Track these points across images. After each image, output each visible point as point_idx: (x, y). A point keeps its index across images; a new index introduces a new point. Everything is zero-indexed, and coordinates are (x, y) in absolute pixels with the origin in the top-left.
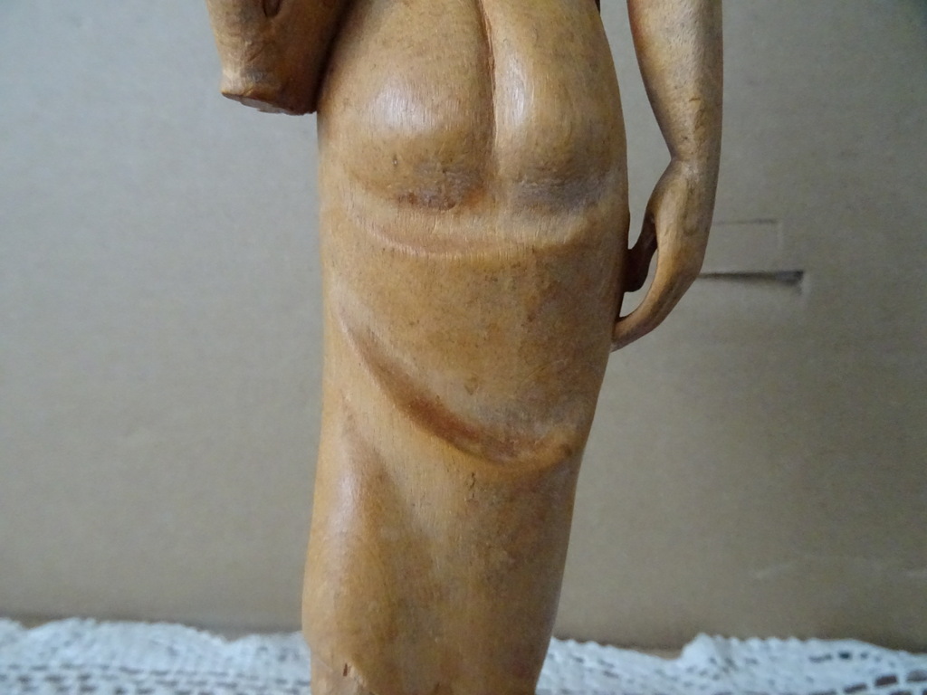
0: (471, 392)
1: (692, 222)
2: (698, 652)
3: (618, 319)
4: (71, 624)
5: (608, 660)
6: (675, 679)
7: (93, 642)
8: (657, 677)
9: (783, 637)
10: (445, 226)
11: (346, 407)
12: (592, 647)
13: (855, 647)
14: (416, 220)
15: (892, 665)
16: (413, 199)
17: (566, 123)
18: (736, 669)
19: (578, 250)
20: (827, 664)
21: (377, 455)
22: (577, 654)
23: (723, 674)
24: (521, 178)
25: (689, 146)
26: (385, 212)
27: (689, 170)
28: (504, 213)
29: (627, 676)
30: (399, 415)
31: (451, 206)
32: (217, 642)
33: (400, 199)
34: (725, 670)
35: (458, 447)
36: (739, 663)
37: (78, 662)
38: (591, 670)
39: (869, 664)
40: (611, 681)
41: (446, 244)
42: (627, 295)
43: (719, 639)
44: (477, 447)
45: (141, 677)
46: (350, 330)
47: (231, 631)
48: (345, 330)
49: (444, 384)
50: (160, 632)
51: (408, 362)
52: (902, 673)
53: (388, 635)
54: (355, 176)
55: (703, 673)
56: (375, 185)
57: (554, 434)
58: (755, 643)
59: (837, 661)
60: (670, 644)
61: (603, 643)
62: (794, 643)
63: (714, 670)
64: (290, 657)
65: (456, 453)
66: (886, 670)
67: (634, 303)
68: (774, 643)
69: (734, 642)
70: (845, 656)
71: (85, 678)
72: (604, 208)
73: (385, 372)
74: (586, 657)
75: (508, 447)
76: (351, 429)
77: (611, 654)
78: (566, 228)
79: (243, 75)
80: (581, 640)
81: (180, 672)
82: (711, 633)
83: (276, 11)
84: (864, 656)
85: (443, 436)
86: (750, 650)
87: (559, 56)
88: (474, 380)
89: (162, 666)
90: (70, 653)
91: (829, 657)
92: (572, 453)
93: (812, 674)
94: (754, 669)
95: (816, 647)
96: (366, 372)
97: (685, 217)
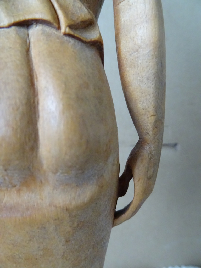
24: (57, 171)
31: (14, 186)
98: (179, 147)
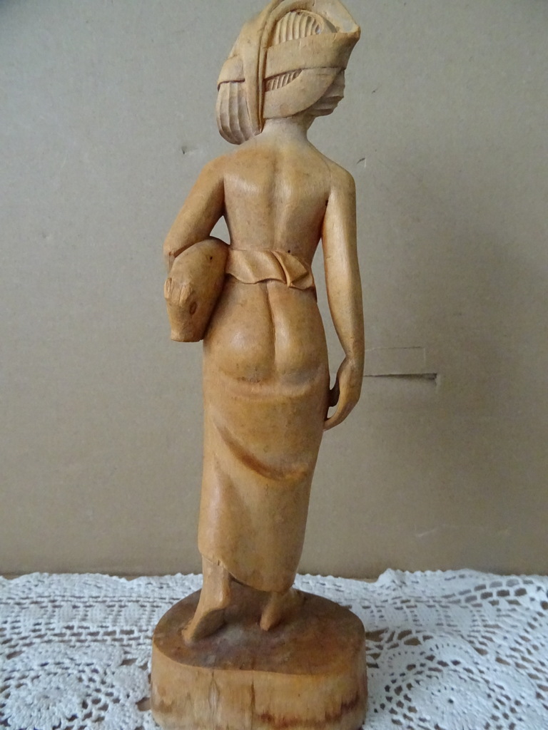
0: (266, 452)
1: (354, 381)
2: (386, 578)
3: (326, 419)
4: (36, 574)
5: (338, 584)
6: (373, 592)
7: (51, 584)
8: (364, 591)
9: (434, 570)
10: (256, 389)
11: (215, 458)
12: (330, 578)
13: (466, 572)
14: (245, 386)
15: (484, 579)
16: (243, 379)
17: (301, 354)
18: (406, 586)
19: (307, 397)
20: (452, 581)
21: (229, 477)
22: (321, 582)
23: (399, 588)
24: (285, 372)
25: (352, 354)
26: (232, 383)
27: (352, 363)
28: (278, 384)
29: (348, 591)
30: (237, 461)
31: (258, 381)
32: (123, 580)
33: (238, 379)
34: (401, 587)
35: (261, 474)
36: (408, 583)
37: (46, 594)
38: (329, 589)
39: (473, 580)
40: (339, 593)
41: (256, 396)
42: (330, 408)
43: (399, 571)
44: (269, 474)
45: (86, 600)
46: (218, 428)
47: (130, 576)
48: (215, 428)
49: (255, 449)
50: (88, 578)
51: (240, 440)
52: (488, 583)
53: (234, 549)
54: (221, 369)
55: (388, 588)
56: (229, 373)
57: (299, 467)
58: (418, 573)
59: (458, 579)
60: (372, 576)
61: (336, 576)
62: (439, 572)
63: (394, 586)
64: (165, 586)
65: (261, 476)
66: (480, 582)
67: (333, 412)
68: (428, 573)
69: (407, 573)
70: (462, 577)
71: (54, 601)
72: (317, 380)
73: (232, 444)
74: (326, 583)
75: (281, 474)
76: (218, 467)
77: (341, 582)
78: (303, 389)
79: (180, 334)
80: (324, 575)
81: (106, 596)
82: (395, 569)
83: (194, 312)
84: (471, 576)
85: (254, 469)
86: (416, 577)
87: (298, 329)
88: (267, 447)
89: (94, 594)
90: (40, 590)
91: (454, 578)
92: (308, 475)
93: (444, 587)
94: (415, 585)
95: (449, 574)
96: (225, 445)
97: (350, 380)
98: (439, 378)
